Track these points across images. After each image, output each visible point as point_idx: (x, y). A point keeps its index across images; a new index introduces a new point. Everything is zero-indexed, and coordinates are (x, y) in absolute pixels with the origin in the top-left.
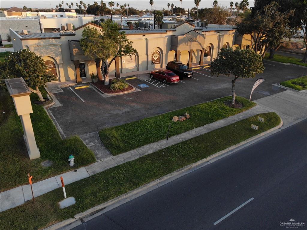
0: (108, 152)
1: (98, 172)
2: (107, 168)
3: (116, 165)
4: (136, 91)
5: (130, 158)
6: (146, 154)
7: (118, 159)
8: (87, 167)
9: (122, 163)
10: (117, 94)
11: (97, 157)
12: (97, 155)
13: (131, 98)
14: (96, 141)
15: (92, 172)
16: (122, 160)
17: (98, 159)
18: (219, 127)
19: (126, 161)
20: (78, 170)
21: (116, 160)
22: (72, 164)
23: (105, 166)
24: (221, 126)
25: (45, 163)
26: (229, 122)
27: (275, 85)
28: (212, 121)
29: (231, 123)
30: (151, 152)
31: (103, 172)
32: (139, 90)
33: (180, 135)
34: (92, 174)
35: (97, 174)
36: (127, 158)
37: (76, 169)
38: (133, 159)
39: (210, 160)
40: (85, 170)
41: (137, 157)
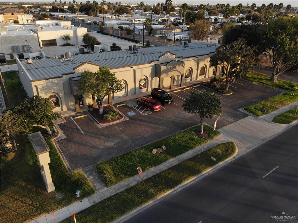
0: (103, 184)
1: (97, 202)
2: (103, 198)
3: (109, 196)
4: (125, 120)
5: (119, 189)
6: (131, 185)
7: (111, 190)
8: (89, 197)
9: (113, 194)
10: (109, 123)
11: (95, 189)
12: (96, 187)
13: (121, 128)
14: (94, 174)
15: (93, 202)
16: (114, 191)
17: (96, 191)
18: (187, 157)
19: (117, 192)
20: (83, 200)
21: (109, 191)
22: (78, 195)
23: (102, 196)
24: (189, 157)
25: (59, 195)
26: (196, 153)
27: (240, 110)
28: (182, 153)
29: (197, 154)
30: (134, 183)
31: (100, 202)
32: (127, 119)
33: (157, 167)
34: (93, 204)
35: (96, 204)
36: (117, 190)
37: (81, 199)
38: (121, 190)
39: (177, 189)
40: (88, 201)
41: (124, 189)
